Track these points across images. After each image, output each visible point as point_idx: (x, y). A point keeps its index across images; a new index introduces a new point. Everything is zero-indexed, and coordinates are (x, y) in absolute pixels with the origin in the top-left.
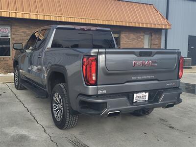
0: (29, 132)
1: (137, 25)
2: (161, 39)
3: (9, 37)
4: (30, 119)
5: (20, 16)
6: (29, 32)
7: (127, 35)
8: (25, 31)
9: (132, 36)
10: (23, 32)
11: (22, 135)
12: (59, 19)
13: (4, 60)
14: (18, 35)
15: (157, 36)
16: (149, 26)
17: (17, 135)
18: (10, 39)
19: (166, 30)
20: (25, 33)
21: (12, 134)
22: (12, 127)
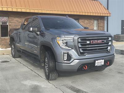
0: (39, 83)
1: (89, 14)
2: (104, 23)
3: (7, 24)
4: (36, 76)
5: (15, 10)
6: (21, 21)
7: (83, 20)
8: (18, 20)
9: (86, 21)
10: (16, 21)
11: (36, 85)
12: (40, 12)
13: (5, 39)
14: (13, 22)
15: (102, 21)
16: (97, 15)
17: (33, 85)
18: (8, 25)
19: (107, 17)
20: (17, 21)
21: (29, 85)
22: (26, 80)
